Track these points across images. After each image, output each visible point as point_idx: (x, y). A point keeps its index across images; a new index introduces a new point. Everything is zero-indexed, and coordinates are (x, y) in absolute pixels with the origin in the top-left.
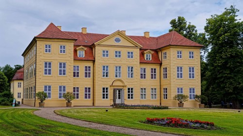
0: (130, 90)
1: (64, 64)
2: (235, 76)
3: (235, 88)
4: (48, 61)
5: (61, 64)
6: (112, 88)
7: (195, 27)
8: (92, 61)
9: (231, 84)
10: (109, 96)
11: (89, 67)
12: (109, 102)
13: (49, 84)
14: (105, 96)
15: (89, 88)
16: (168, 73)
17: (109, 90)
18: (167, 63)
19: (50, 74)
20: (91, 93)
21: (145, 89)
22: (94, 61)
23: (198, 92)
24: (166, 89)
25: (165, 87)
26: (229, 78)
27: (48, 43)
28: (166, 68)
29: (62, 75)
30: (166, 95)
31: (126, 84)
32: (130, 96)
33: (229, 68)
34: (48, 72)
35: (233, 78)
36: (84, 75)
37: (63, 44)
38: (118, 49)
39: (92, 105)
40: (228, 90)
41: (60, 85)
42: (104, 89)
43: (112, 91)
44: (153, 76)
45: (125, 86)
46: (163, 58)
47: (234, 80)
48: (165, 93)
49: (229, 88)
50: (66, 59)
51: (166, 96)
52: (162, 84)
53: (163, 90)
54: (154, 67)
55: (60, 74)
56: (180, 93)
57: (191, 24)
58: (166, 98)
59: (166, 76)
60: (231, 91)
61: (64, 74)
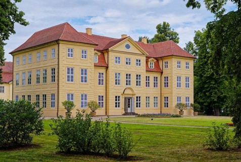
0: (138, 98)
1: (86, 70)
2: (218, 86)
3: (219, 97)
4: (71, 67)
5: (82, 70)
6: (124, 96)
7: (178, 35)
8: (105, 68)
9: (216, 93)
10: (121, 105)
11: (102, 74)
12: (120, 110)
13: (72, 92)
14: (117, 105)
15: (102, 96)
16: (169, 82)
17: (121, 98)
18: (169, 73)
19: (72, 81)
20: (104, 101)
21: (149, 97)
22: (107, 68)
23: (192, 101)
24: (167, 97)
25: (166, 96)
26: (214, 88)
27: (71, 47)
28: (167, 77)
29: (84, 83)
30: (167, 103)
31: (135, 92)
32: (138, 105)
33: (214, 79)
34: (70, 79)
35: (217, 88)
36: (98, 82)
37: (84, 48)
38: (129, 56)
39: (105, 114)
40: (214, 99)
41: (82, 93)
42: (116, 97)
43: (124, 99)
44: (155, 85)
45: (135, 94)
46: (164, 66)
47: (218, 90)
48: (166, 102)
49: (214, 97)
50: (87, 65)
51: (167, 105)
52: (162, 93)
53: (163, 99)
54: (156, 75)
55: (82, 81)
56: (179, 102)
57: (175, 31)
58: (167, 106)
59: (166, 85)
60: (216, 100)
61: (86, 81)
